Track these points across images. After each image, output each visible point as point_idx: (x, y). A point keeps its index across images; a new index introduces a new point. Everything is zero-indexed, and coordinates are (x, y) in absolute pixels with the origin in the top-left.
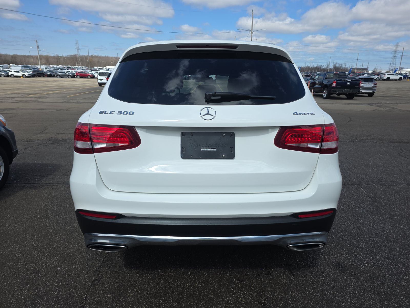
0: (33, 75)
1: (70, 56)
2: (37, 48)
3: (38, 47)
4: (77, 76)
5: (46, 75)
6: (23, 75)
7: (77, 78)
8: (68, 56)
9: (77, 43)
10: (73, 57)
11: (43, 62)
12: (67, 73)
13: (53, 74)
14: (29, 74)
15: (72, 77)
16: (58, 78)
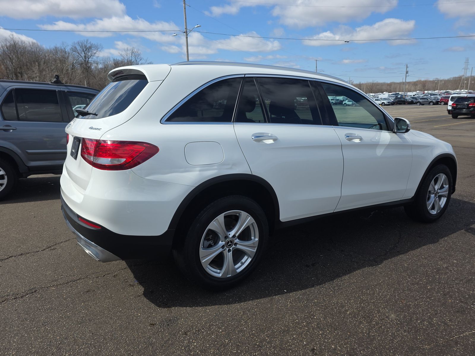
0: (393, 102)
1: (454, 78)
2: (405, 73)
3: (407, 72)
4: (441, 102)
5: (407, 102)
6: (383, 103)
7: (441, 104)
8: (450, 78)
9: (467, 62)
10: (456, 79)
11: (419, 88)
12: (429, 99)
13: (415, 101)
14: (388, 102)
15: (434, 104)
16: (417, 105)
